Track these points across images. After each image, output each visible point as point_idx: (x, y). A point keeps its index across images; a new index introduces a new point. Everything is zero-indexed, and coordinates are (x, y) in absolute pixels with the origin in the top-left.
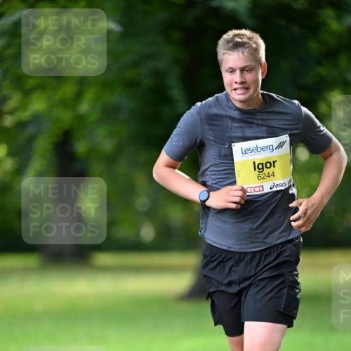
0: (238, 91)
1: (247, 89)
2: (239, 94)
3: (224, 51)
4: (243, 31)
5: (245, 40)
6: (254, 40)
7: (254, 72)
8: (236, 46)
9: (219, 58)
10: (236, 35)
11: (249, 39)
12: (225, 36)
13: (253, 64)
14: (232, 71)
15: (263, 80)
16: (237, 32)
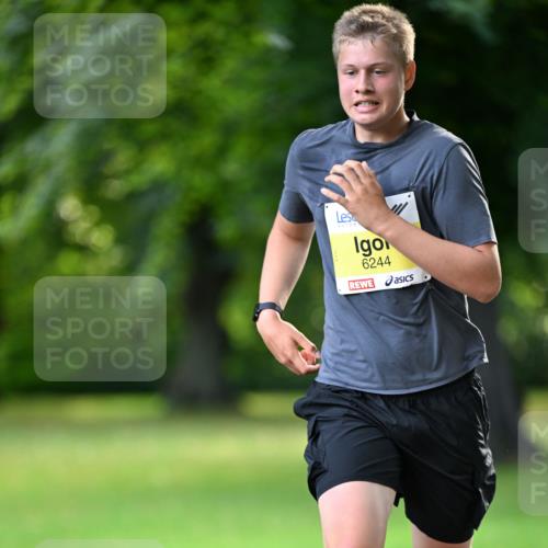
0: (360, 108)
1: (376, 103)
2: (362, 113)
3: (343, 38)
4: (380, 7)
5: (379, 19)
6: (396, 22)
8: (363, 29)
9: (334, 50)
10: (365, 12)
11: (389, 19)
12: (347, 14)
13: (389, 62)
14: (353, 72)
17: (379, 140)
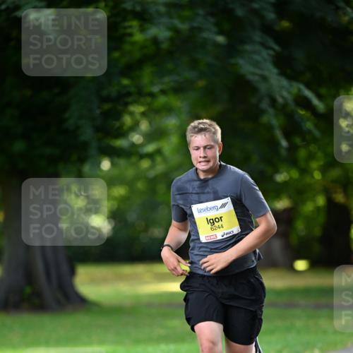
0: (203, 164)
1: (208, 161)
2: (203, 166)
3: (192, 134)
4: (205, 121)
5: (207, 126)
6: (213, 126)
7: (213, 150)
8: (201, 130)
9: (188, 139)
10: (200, 123)
11: (210, 125)
12: (192, 124)
13: (212, 144)
14: (198, 148)
15: (220, 156)
16: (201, 121)
17: (210, 176)
